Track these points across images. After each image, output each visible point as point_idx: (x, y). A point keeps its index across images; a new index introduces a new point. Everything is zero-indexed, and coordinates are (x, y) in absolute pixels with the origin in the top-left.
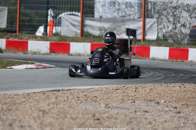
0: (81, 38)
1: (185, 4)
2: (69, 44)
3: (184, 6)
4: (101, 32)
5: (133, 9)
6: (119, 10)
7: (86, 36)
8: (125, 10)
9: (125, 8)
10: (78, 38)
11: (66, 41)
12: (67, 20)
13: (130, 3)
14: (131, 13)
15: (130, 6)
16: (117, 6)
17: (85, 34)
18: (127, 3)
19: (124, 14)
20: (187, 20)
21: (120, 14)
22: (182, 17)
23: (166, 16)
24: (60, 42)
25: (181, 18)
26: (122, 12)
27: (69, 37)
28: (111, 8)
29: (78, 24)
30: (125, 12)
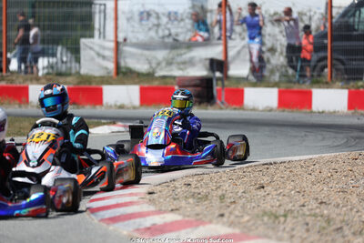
0: (115, 77)
1: (272, 12)
2: (101, 90)
3: (270, 16)
4: (151, 67)
5: (182, 24)
6: (158, 26)
7: (125, 74)
8: (169, 26)
9: (167, 23)
10: (111, 77)
11: (90, 83)
12: (91, 48)
13: (176, 13)
14: (180, 30)
15: (176, 19)
16: (153, 20)
17: (124, 70)
18: (170, 13)
19: (167, 32)
20: (277, 40)
21: (161, 33)
22: (269, 35)
23: (240, 34)
24: (82, 86)
25: (267, 37)
26: (163, 30)
27: (95, 77)
28: (144, 22)
29: (111, 54)
30: (169, 29)
